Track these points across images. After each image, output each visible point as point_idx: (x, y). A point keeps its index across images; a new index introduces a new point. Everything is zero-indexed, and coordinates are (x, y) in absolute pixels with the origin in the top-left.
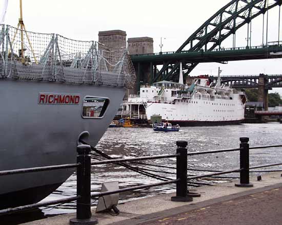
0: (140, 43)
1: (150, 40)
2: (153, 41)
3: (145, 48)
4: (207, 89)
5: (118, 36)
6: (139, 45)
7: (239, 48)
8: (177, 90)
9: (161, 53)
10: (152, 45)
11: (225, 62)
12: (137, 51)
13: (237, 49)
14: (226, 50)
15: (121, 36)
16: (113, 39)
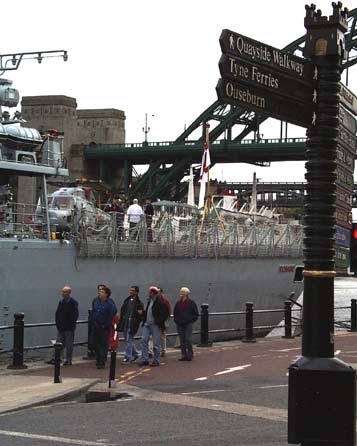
0: (99, 120)
1: (118, 116)
2: (124, 118)
3: (110, 131)
4: (237, 215)
5: (61, 107)
6: (98, 123)
7: (294, 139)
8: (188, 218)
9: (145, 143)
10: (123, 125)
11: (265, 163)
12: (93, 135)
13: (291, 141)
14: (269, 142)
15: (66, 107)
16: (51, 113)
